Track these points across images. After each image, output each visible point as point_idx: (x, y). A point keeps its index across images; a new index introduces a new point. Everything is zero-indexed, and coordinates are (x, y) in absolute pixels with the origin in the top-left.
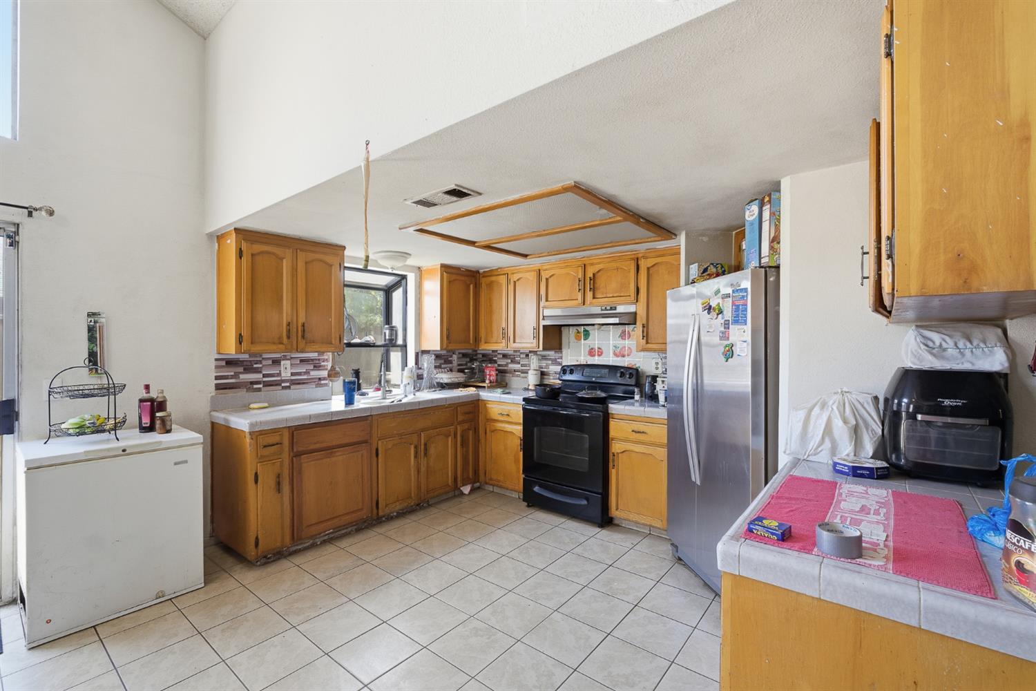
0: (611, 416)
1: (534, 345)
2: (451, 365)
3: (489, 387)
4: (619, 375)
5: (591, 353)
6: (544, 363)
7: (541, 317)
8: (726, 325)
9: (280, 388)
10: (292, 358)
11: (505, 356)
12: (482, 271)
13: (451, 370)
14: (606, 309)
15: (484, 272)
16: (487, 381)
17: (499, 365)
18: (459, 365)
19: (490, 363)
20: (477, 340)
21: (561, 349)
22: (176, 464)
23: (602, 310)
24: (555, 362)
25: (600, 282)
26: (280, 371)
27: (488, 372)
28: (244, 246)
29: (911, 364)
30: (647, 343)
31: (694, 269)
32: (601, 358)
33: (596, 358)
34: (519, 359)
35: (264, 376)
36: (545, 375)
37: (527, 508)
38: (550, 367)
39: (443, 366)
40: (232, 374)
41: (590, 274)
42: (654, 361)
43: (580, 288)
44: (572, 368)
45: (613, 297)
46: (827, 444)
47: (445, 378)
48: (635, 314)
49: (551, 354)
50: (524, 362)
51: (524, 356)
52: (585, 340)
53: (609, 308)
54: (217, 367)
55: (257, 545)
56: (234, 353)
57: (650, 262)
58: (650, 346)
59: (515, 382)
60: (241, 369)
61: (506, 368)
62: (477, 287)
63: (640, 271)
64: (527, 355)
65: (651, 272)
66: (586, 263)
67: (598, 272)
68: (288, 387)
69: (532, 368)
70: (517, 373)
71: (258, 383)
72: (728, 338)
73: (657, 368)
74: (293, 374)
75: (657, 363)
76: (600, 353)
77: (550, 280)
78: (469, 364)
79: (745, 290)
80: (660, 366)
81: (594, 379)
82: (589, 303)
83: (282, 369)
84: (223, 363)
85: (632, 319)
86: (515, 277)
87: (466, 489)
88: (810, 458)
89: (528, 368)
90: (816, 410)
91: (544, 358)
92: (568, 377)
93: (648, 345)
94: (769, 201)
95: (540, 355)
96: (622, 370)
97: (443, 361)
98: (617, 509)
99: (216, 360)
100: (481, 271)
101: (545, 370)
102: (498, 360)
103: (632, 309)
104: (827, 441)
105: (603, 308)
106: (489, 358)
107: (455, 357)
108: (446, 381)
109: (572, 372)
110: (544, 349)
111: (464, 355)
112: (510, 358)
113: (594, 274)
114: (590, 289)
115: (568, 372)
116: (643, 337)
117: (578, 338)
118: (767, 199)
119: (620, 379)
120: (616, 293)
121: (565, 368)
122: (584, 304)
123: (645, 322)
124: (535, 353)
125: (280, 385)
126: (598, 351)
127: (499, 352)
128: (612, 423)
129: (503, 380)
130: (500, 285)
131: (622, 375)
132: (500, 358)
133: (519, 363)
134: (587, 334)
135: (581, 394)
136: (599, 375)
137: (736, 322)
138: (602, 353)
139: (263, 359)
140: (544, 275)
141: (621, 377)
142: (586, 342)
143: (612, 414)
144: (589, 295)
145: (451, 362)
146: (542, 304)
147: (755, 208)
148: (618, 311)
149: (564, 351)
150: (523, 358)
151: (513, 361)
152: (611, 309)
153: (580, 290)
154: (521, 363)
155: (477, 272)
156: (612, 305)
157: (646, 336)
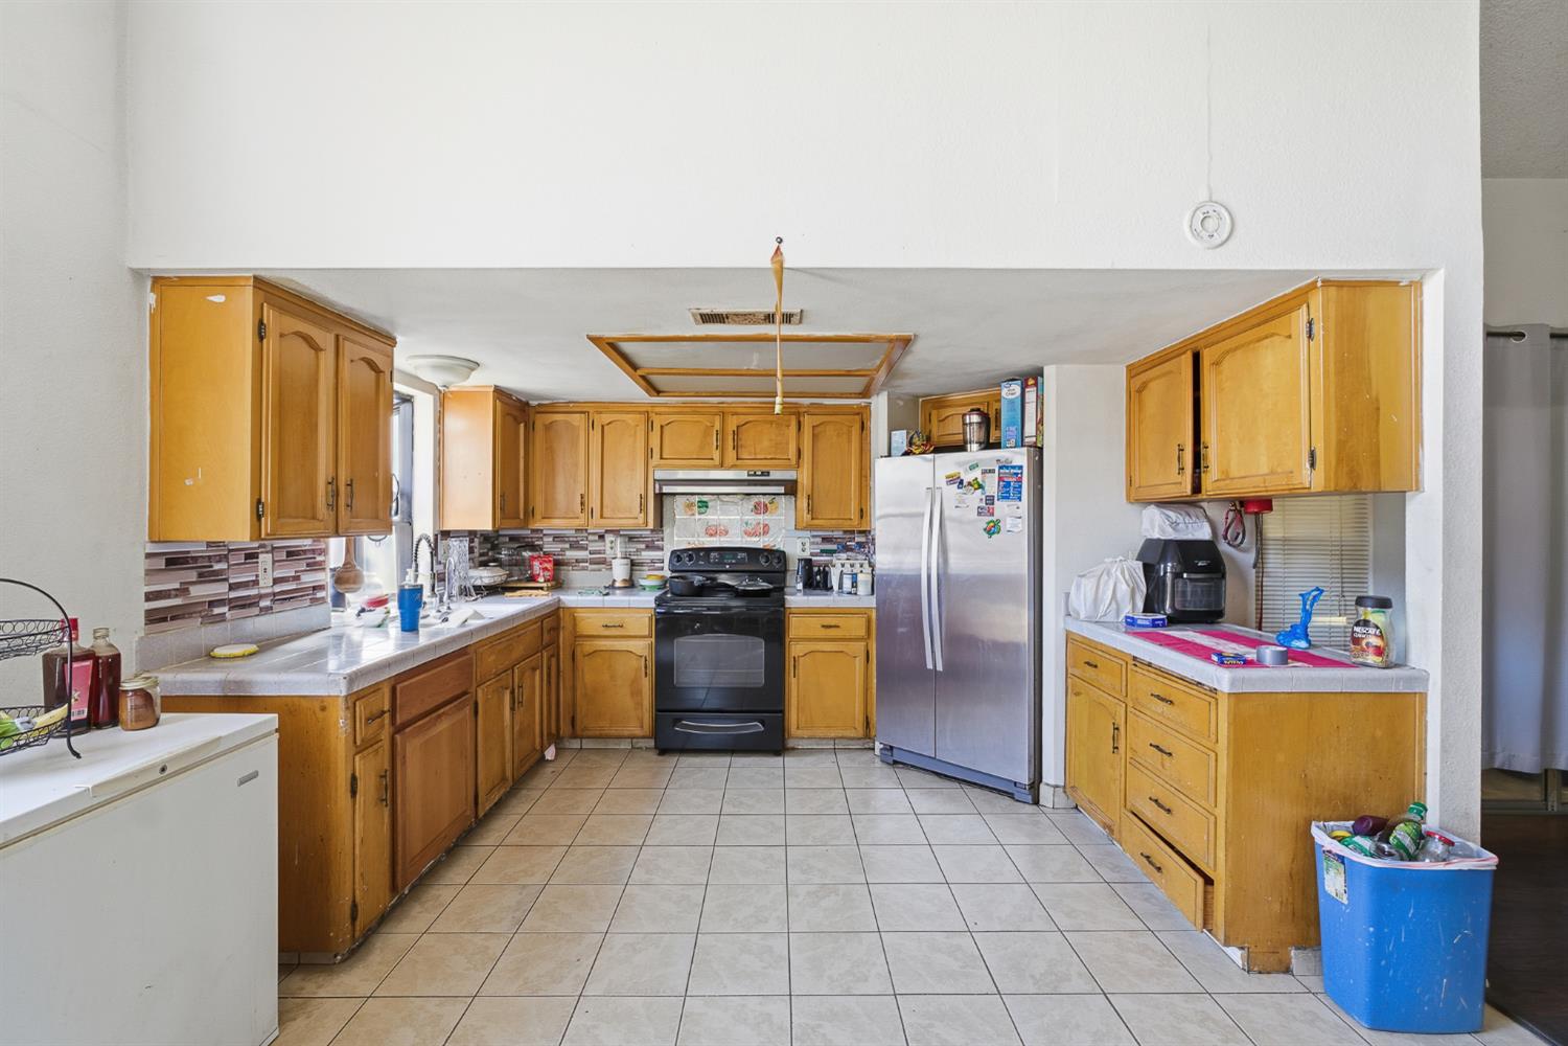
0: (788, 611)
1: (641, 520)
4: (763, 559)
5: (710, 532)
6: (632, 548)
7: (652, 481)
8: (990, 500)
9: (256, 611)
10: (274, 548)
11: (558, 539)
12: (536, 403)
14: (755, 474)
15: (539, 405)
16: (541, 579)
20: (530, 513)
21: (661, 527)
22: (242, 782)
23: (749, 475)
24: (652, 546)
25: (748, 438)
26: (257, 576)
27: (536, 564)
28: (269, 315)
29: (1156, 535)
30: (811, 517)
31: (900, 438)
32: (725, 538)
33: (717, 538)
34: (585, 542)
35: (232, 587)
36: (637, 565)
37: (661, 758)
38: (643, 553)
40: (177, 586)
41: (731, 427)
42: (799, 542)
43: (718, 444)
44: (690, 553)
45: (766, 459)
46: (1114, 605)
47: (486, 576)
48: (795, 481)
49: (646, 533)
50: (596, 546)
51: (596, 539)
52: (701, 513)
53: (759, 473)
54: (149, 572)
55: (354, 918)
56: (248, 539)
58: (816, 522)
59: (580, 578)
60: (193, 576)
61: (561, 557)
62: (530, 428)
63: (802, 430)
64: (602, 537)
65: (816, 431)
66: (726, 412)
67: (744, 424)
68: (268, 610)
71: (221, 603)
72: (992, 514)
73: (804, 550)
74: (276, 581)
75: (803, 544)
76: (723, 532)
77: (666, 429)
79: (1021, 467)
80: (808, 545)
82: (729, 464)
83: (261, 573)
84: (161, 563)
85: (791, 488)
86: (606, 418)
87: (550, 753)
88: (1102, 620)
89: (603, 555)
90: (1105, 577)
91: (633, 540)
93: (811, 520)
94: (1036, 384)
96: (766, 554)
98: (798, 728)
99: (149, 556)
100: (533, 403)
101: (635, 557)
103: (789, 475)
104: (1113, 603)
105: (751, 473)
108: (487, 581)
112: (568, 542)
113: (738, 427)
114: (732, 446)
115: (685, 559)
116: (808, 509)
117: (691, 513)
118: (1031, 382)
120: (770, 454)
121: (678, 553)
122: (723, 467)
123: (810, 493)
125: (255, 604)
126: (721, 530)
127: (545, 532)
128: (795, 620)
130: (573, 429)
131: (767, 559)
132: (548, 543)
133: (586, 549)
134: (704, 507)
135: (743, 587)
136: (734, 561)
137: (1006, 497)
138: (726, 532)
139: (230, 551)
140: (657, 421)
141: (765, 561)
142: (704, 516)
143: (791, 608)
144: (731, 454)
146: (653, 461)
147: (1016, 388)
148: (771, 477)
149: (668, 531)
151: (575, 546)
152: (763, 474)
153: (717, 446)
154: (590, 549)
155: (527, 404)
156: (764, 469)
157: (811, 509)
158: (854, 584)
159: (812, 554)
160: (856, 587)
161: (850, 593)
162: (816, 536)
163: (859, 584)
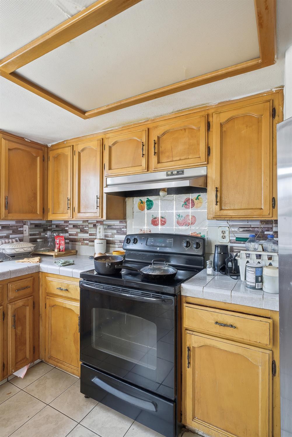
0: (184, 300)
1: (98, 214)
2: (21, 235)
3: (56, 256)
4: (185, 245)
5: (154, 222)
6: (109, 232)
7: (105, 185)
11: (75, 226)
13: (21, 240)
14: (172, 174)
15: (52, 146)
16: (56, 250)
17: (70, 235)
18: (31, 235)
19: (62, 233)
20: (45, 211)
21: (126, 219)
23: (168, 175)
24: (120, 232)
25: (166, 145)
27: (57, 241)
30: (221, 209)
32: (164, 227)
33: (160, 227)
34: (87, 228)
36: (110, 244)
38: (116, 236)
39: (11, 236)
41: (154, 137)
43: (144, 153)
44: (136, 237)
45: (180, 160)
48: (206, 177)
49: (116, 223)
50: (92, 231)
51: (92, 226)
52: (148, 209)
53: (175, 172)
57: (224, 117)
58: (224, 213)
59: (84, 250)
61: (76, 237)
62: (45, 160)
63: (211, 129)
64: (95, 226)
65: (224, 129)
66: (149, 127)
67: (164, 134)
69: (98, 236)
70: (86, 242)
73: (224, 237)
75: (223, 232)
76: (163, 223)
77: (113, 148)
78: (42, 234)
80: (227, 234)
81: (158, 249)
82: (153, 167)
85: (202, 183)
87: (21, 373)
89: (94, 237)
91: (109, 227)
92: (132, 246)
93: (222, 211)
95: (106, 225)
96: (188, 240)
97: (11, 232)
98: (194, 418)
100: (49, 145)
101: (111, 239)
102: (70, 230)
103: (202, 171)
105: (169, 173)
106: (61, 229)
107: (26, 228)
109: (135, 241)
110: (108, 218)
111: (37, 226)
112: (79, 228)
113: (158, 138)
114: (155, 153)
115: (132, 241)
116: (217, 202)
117: (142, 209)
119: (186, 249)
120: (183, 155)
121: (129, 237)
122: (148, 171)
123: (218, 186)
124: (101, 223)
126: (161, 221)
127: (69, 222)
128: (187, 310)
129: (74, 248)
130: (66, 157)
131: (188, 244)
132: (71, 228)
133: (87, 233)
134: (150, 205)
135: (146, 270)
136: (163, 245)
138: (165, 222)
140: (107, 144)
141: (187, 247)
142: (149, 211)
143: (186, 297)
144: (154, 159)
145: (22, 232)
146: (105, 174)
148: (185, 175)
149: (129, 221)
150: (91, 228)
151: (83, 231)
152: (178, 173)
153: (143, 155)
154: (89, 232)
155: (47, 146)
156: (179, 169)
157: (219, 201)
158: (259, 279)
159: (230, 241)
160: (262, 281)
161: (254, 288)
162: (233, 226)
163: (265, 280)
